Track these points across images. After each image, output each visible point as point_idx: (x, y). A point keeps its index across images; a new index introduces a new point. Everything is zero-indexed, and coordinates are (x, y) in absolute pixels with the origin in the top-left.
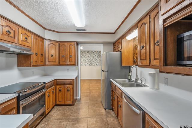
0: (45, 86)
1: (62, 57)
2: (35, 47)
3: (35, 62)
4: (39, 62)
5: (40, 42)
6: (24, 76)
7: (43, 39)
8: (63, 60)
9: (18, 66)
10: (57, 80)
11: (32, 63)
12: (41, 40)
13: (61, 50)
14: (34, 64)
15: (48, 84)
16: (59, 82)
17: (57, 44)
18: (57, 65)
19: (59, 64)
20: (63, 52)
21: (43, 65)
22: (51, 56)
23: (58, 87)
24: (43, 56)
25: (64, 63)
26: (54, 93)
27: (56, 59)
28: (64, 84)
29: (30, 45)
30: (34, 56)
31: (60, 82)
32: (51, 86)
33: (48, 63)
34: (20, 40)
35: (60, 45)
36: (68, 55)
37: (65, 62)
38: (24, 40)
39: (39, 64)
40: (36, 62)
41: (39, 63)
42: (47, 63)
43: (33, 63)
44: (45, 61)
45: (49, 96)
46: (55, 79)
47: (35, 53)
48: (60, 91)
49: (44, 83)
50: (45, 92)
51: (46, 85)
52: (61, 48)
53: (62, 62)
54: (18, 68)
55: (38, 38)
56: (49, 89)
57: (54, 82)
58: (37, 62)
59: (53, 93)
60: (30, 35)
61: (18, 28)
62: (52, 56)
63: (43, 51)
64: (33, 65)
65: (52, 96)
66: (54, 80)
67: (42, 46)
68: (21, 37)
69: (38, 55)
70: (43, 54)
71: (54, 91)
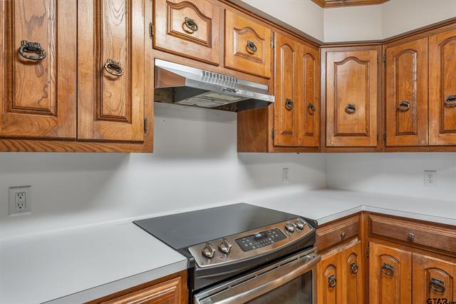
0: (312, 237)
1: (398, 110)
2: (282, 77)
3: (284, 133)
4: (301, 135)
5: (305, 61)
6: (257, 182)
7: (317, 45)
8: (405, 126)
9: (239, 150)
10: (372, 217)
11: (273, 138)
12: (310, 49)
13: (392, 81)
14: (279, 140)
15: (331, 230)
16: (382, 226)
17: (374, 54)
18: (375, 149)
19: (384, 146)
20: (405, 85)
21: (315, 149)
22: (346, 111)
23: (376, 248)
24: (316, 113)
25: (409, 140)
26: (360, 273)
27: (368, 124)
28: (409, 243)
29: (266, 69)
30: (281, 110)
31: (390, 228)
32: (344, 241)
33: (333, 138)
34: (231, 51)
35: (389, 58)
36: (435, 97)
37: (413, 134)
38: (243, 51)
39: (299, 143)
40: (287, 133)
41: (300, 139)
42: (332, 141)
43: (276, 137)
44: (322, 134)
45: (332, 284)
46: (364, 209)
47: (282, 102)
48: (387, 271)
49: (312, 223)
50: (314, 264)
51: (320, 233)
52: (392, 68)
53: (398, 134)
54: (239, 157)
55: (298, 45)
56: (334, 252)
57: (358, 225)
58: (290, 133)
59: (352, 270)
60: (266, 32)
61: (225, 10)
62: (351, 109)
63: (316, 95)
64: (276, 144)
65: (348, 283)
66: (359, 213)
67: (311, 74)
68: (235, 44)
69: (295, 108)
70: (316, 106)
71: (360, 264)
